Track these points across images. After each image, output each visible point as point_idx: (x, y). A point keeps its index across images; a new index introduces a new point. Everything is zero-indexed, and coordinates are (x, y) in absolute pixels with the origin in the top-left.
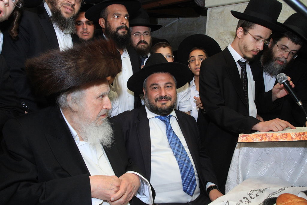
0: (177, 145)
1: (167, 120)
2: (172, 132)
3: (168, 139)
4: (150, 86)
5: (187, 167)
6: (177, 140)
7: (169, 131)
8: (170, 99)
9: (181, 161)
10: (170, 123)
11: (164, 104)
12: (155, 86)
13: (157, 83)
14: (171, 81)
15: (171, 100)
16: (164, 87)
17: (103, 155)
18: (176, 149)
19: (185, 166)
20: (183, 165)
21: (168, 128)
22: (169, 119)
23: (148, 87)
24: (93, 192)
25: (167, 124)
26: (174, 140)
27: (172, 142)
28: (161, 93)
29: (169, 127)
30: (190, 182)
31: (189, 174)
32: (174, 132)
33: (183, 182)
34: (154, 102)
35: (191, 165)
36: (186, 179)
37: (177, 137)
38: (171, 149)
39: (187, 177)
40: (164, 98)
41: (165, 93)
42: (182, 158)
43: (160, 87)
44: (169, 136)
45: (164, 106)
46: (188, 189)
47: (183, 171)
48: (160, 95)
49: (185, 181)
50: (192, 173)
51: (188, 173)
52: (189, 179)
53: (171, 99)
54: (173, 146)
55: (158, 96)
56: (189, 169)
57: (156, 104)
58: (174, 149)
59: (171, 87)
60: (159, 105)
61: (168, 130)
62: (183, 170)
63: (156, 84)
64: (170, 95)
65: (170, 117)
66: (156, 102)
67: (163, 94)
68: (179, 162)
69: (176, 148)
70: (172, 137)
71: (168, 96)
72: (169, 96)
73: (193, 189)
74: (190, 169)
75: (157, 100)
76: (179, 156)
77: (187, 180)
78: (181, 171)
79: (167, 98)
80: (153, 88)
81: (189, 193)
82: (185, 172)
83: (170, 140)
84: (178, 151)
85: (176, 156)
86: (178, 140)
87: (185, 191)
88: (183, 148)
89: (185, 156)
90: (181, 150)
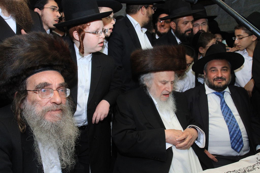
0: (228, 114)
1: (221, 95)
2: (225, 104)
3: (221, 109)
4: (210, 69)
5: (235, 131)
6: (228, 110)
7: (223, 103)
9: (230, 125)
10: (223, 97)
11: (220, 83)
12: (213, 69)
14: (227, 65)
15: (225, 80)
16: (221, 70)
17: (174, 116)
18: (227, 117)
19: (233, 129)
20: (232, 129)
21: (222, 101)
22: (223, 94)
23: (208, 70)
24: (167, 139)
25: (222, 98)
26: (226, 110)
27: (224, 111)
28: (218, 75)
29: (223, 100)
30: (237, 142)
31: (236, 136)
32: (226, 104)
33: (232, 141)
34: (212, 81)
35: (239, 129)
36: (234, 140)
37: (229, 108)
38: (223, 116)
39: (235, 138)
40: (220, 79)
41: (221, 74)
42: (231, 124)
43: (217, 70)
44: (222, 107)
45: (220, 84)
46: (236, 147)
47: (231, 133)
48: (217, 76)
49: (233, 141)
50: (239, 135)
51: (236, 135)
52: (236, 140)
53: (226, 79)
54: (225, 115)
55: (215, 77)
56: (237, 132)
57: (213, 83)
58: (226, 117)
59: (226, 70)
60: (216, 83)
61: (222, 102)
62: (232, 132)
63: (214, 68)
65: (224, 92)
66: (214, 81)
67: (220, 76)
68: (228, 126)
69: (227, 116)
70: (225, 108)
71: (223, 77)
72: (224, 77)
73: (240, 148)
74: (238, 133)
75: (214, 80)
76: (229, 122)
77: (235, 140)
78: (230, 133)
79: (223, 78)
80: (212, 71)
81: (236, 150)
82: (233, 134)
83: (223, 110)
84: (229, 118)
85: (227, 122)
86: (229, 111)
87: (233, 148)
88: (233, 116)
89: (234, 122)
90: (231, 118)
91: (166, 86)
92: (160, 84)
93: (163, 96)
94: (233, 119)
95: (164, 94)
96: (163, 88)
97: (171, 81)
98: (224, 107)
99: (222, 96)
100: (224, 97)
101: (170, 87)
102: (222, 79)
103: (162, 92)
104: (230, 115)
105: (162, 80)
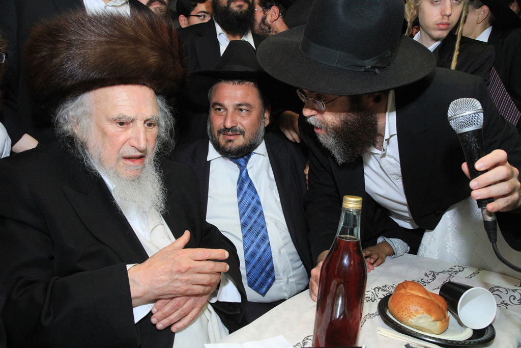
1: (241, 161)
3: (238, 196)
4: (213, 106)
6: (253, 198)
8: (242, 133)
10: (246, 167)
11: (230, 141)
12: (218, 107)
13: (221, 102)
14: (250, 100)
15: (244, 135)
16: (234, 110)
18: (246, 215)
19: (255, 244)
21: (241, 177)
22: (246, 160)
26: (248, 198)
28: (225, 121)
29: (243, 174)
34: (216, 134)
35: (267, 242)
37: (256, 192)
40: (232, 131)
41: (233, 121)
42: (252, 230)
43: (227, 109)
44: (240, 189)
45: (230, 144)
47: (249, 252)
48: (224, 125)
53: (244, 133)
55: (221, 127)
56: (262, 249)
57: (218, 139)
59: (247, 111)
61: (241, 180)
62: (250, 250)
64: (243, 126)
67: (229, 125)
69: (248, 212)
70: (245, 193)
71: (239, 127)
72: (241, 127)
75: (219, 132)
76: (248, 227)
79: (236, 131)
80: (216, 110)
83: (240, 198)
84: (250, 217)
85: (244, 225)
86: (255, 199)
87: (251, 285)
88: (261, 213)
89: (259, 228)
90: (255, 217)
93: (124, 161)
94: (259, 220)
95: (125, 155)
96: (123, 138)
97: (145, 118)
98: (244, 191)
99: (242, 164)
102: (234, 131)
103: (121, 151)
104: (254, 210)
105: (115, 114)
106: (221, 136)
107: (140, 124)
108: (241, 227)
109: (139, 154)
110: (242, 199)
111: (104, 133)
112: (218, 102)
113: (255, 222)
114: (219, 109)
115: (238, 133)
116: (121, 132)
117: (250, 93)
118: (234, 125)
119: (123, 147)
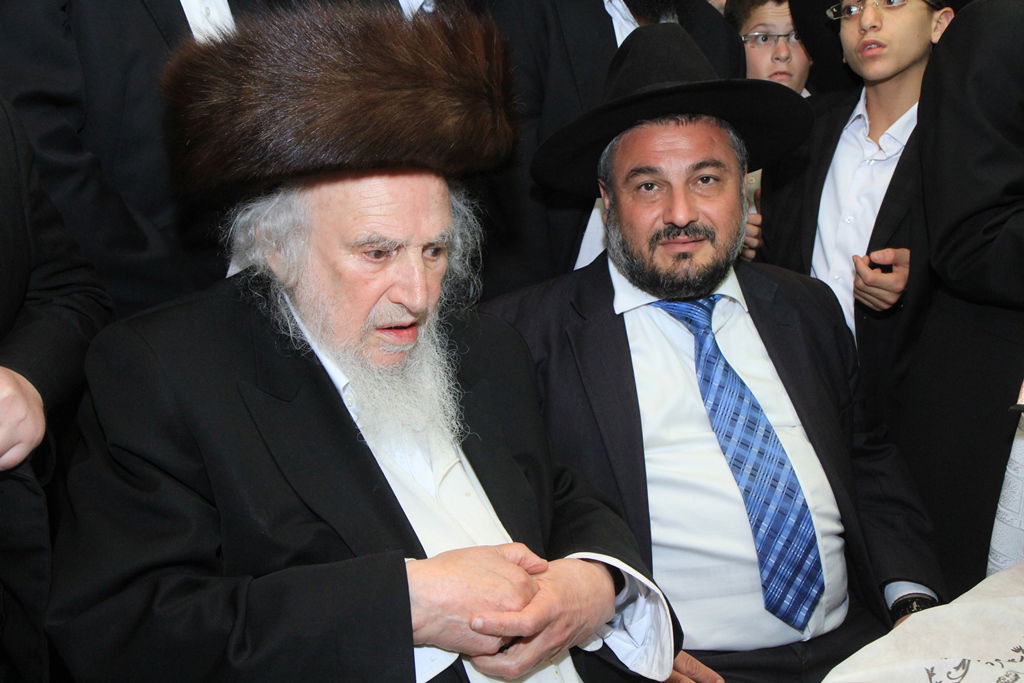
0: (741, 421)
1: (698, 314)
2: (721, 367)
3: (704, 396)
4: (627, 180)
5: (782, 514)
6: (741, 398)
7: (709, 360)
8: (710, 236)
9: (755, 486)
10: (710, 327)
11: (685, 256)
12: (644, 178)
13: (653, 164)
14: (719, 154)
15: (713, 241)
16: (687, 182)
17: (458, 466)
18: (735, 439)
19: (772, 508)
20: (767, 503)
21: (704, 352)
22: (710, 312)
23: (620, 181)
25: (701, 332)
26: (729, 401)
27: (720, 409)
28: (670, 210)
29: (708, 344)
30: (795, 575)
31: (789, 541)
32: (727, 365)
33: (766, 574)
34: (645, 248)
35: (799, 503)
36: (777, 564)
37: (743, 384)
38: (713, 435)
39: (781, 556)
40: (686, 234)
41: (691, 208)
42: (759, 475)
43: (668, 184)
44: (706, 381)
45: (685, 264)
46: (786, 602)
47: (762, 530)
48: (668, 220)
49: (774, 571)
50: (803, 537)
51: (784, 537)
52: (790, 563)
53: (713, 234)
54: (726, 427)
55: (660, 225)
56: (792, 520)
57: (651, 260)
58: (729, 437)
59: (717, 179)
60: (662, 260)
61: (703, 358)
62: (765, 524)
63: (650, 170)
64: (709, 218)
65: (713, 302)
66: (652, 248)
67: (681, 217)
68: (746, 492)
69: (738, 432)
70: (721, 387)
71: (702, 222)
72: (707, 223)
73: (808, 603)
74: (798, 523)
75: (655, 240)
76: (749, 467)
77: (782, 568)
78: (756, 528)
79: (696, 231)
80: (639, 187)
81: (788, 618)
82: (773, 533)
83: (710, 402)
84: (745, 444)
85: (736, 465)
86: (746, 401)
87: (773, 607)
88: (769, 430)
89: (773, 468)
90: (757, 442)
91: (393, 271)
92: (352, 264)
93: (379, 334)
94: (769, 449)
95: (380, 324)
96: (377, 285)
97: (425, 241)
98: (716, 384)
99: (702, 321)
100: (714, 327)
101: (417, 277)
102: (694, 232)
103: (372, 315)
104: (751, 425)
105: (362, 234)
106: (660, 249)
107: (413, 255)
108: (732, 470)
109: (409, 319)
110: (716, 404)
111: (337, 275)
112: (643, 166)
113: (761, 453)
114: (649, 186)
115: (701, 237)
116: (374, 272)
117: (716, 140)
118: (693, 218)
119: (377, 306)
